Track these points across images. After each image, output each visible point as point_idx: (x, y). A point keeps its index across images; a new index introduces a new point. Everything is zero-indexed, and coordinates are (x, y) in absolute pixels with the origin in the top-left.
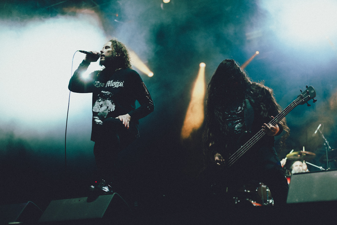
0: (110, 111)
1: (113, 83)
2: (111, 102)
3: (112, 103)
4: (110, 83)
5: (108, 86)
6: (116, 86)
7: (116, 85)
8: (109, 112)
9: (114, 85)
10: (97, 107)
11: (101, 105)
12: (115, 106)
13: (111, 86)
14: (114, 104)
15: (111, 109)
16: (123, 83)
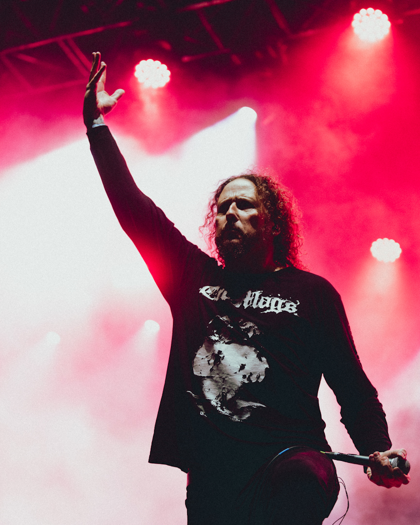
0: (249, 379)
1: (262, 300)
2: (255, 351)
3: (259, 357)
4: (254, 299)
5: (246, 306)
6: (272, 310)
7: (273, 307)
8: (244, 383)
9: (267, 305)
11: (217, 352)
12: (267, 366)
13: (254, 306)
14: (264, 359)
15: (251, 374)
16: (295, 306)
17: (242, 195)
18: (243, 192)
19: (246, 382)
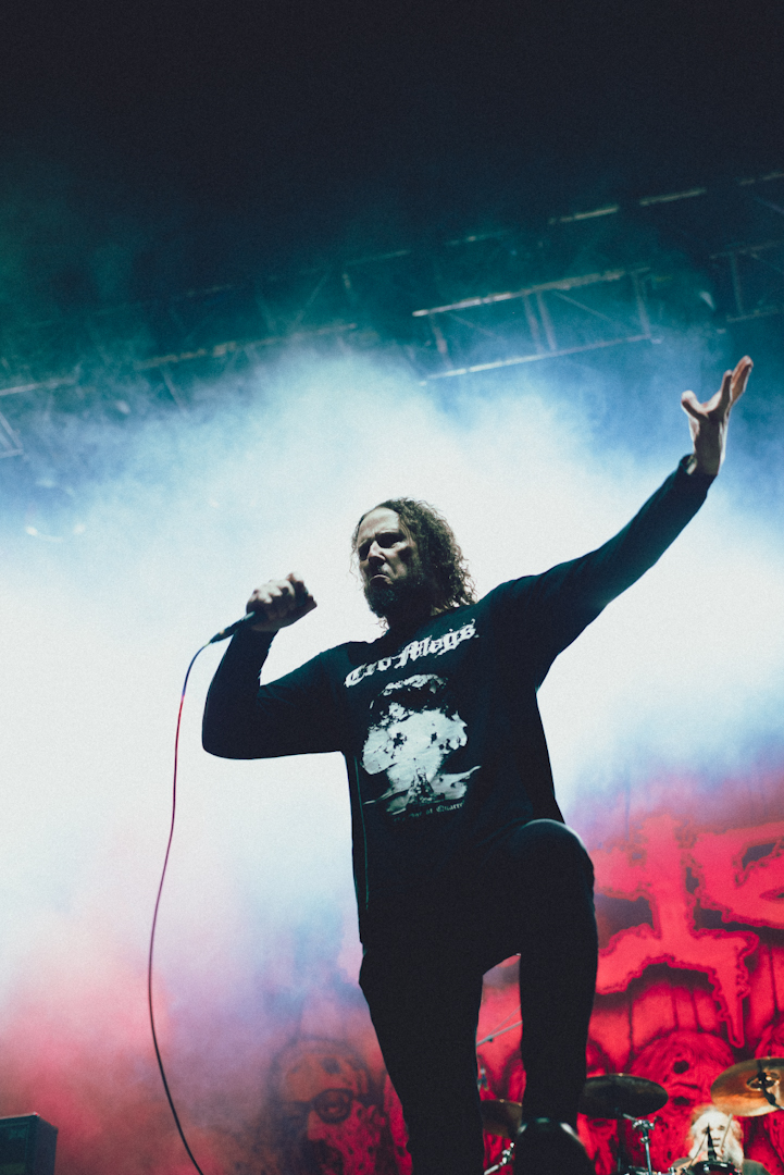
0: (448, 747)
1: (433, 644)
2: (441, 712)
3: (449, 716)
5: (414, 657)
6: (448, 648)
7: (447, 644)
8: (444, 756)
9: (440, 646)
10: (381, 750)
11: (395, 736)
12: (463, 724)
13: (425, 654)
14: (456, 717)
15: (449, 741)
16: (471, 626)
17: (383, 529)
18: (382, 525)
19: (447, 752)
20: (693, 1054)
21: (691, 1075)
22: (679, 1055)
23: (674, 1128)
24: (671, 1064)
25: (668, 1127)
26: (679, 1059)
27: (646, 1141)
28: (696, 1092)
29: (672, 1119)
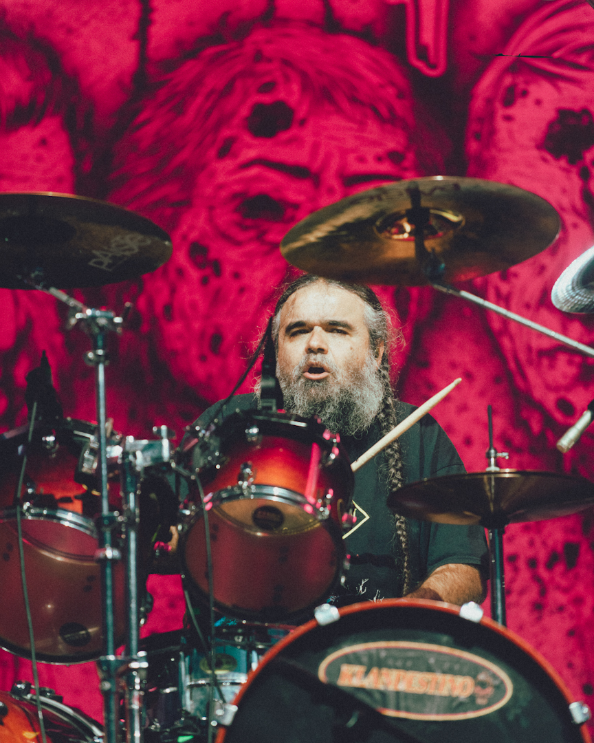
20: (306, 86)
21: (297, 142)
22: (270, 87)
23: (237, 275)
24: (244, 112)
25: (219, 273)
26: (266, 99)
27: (98, 359)
28: (305, 186)
29: (233, 254)
